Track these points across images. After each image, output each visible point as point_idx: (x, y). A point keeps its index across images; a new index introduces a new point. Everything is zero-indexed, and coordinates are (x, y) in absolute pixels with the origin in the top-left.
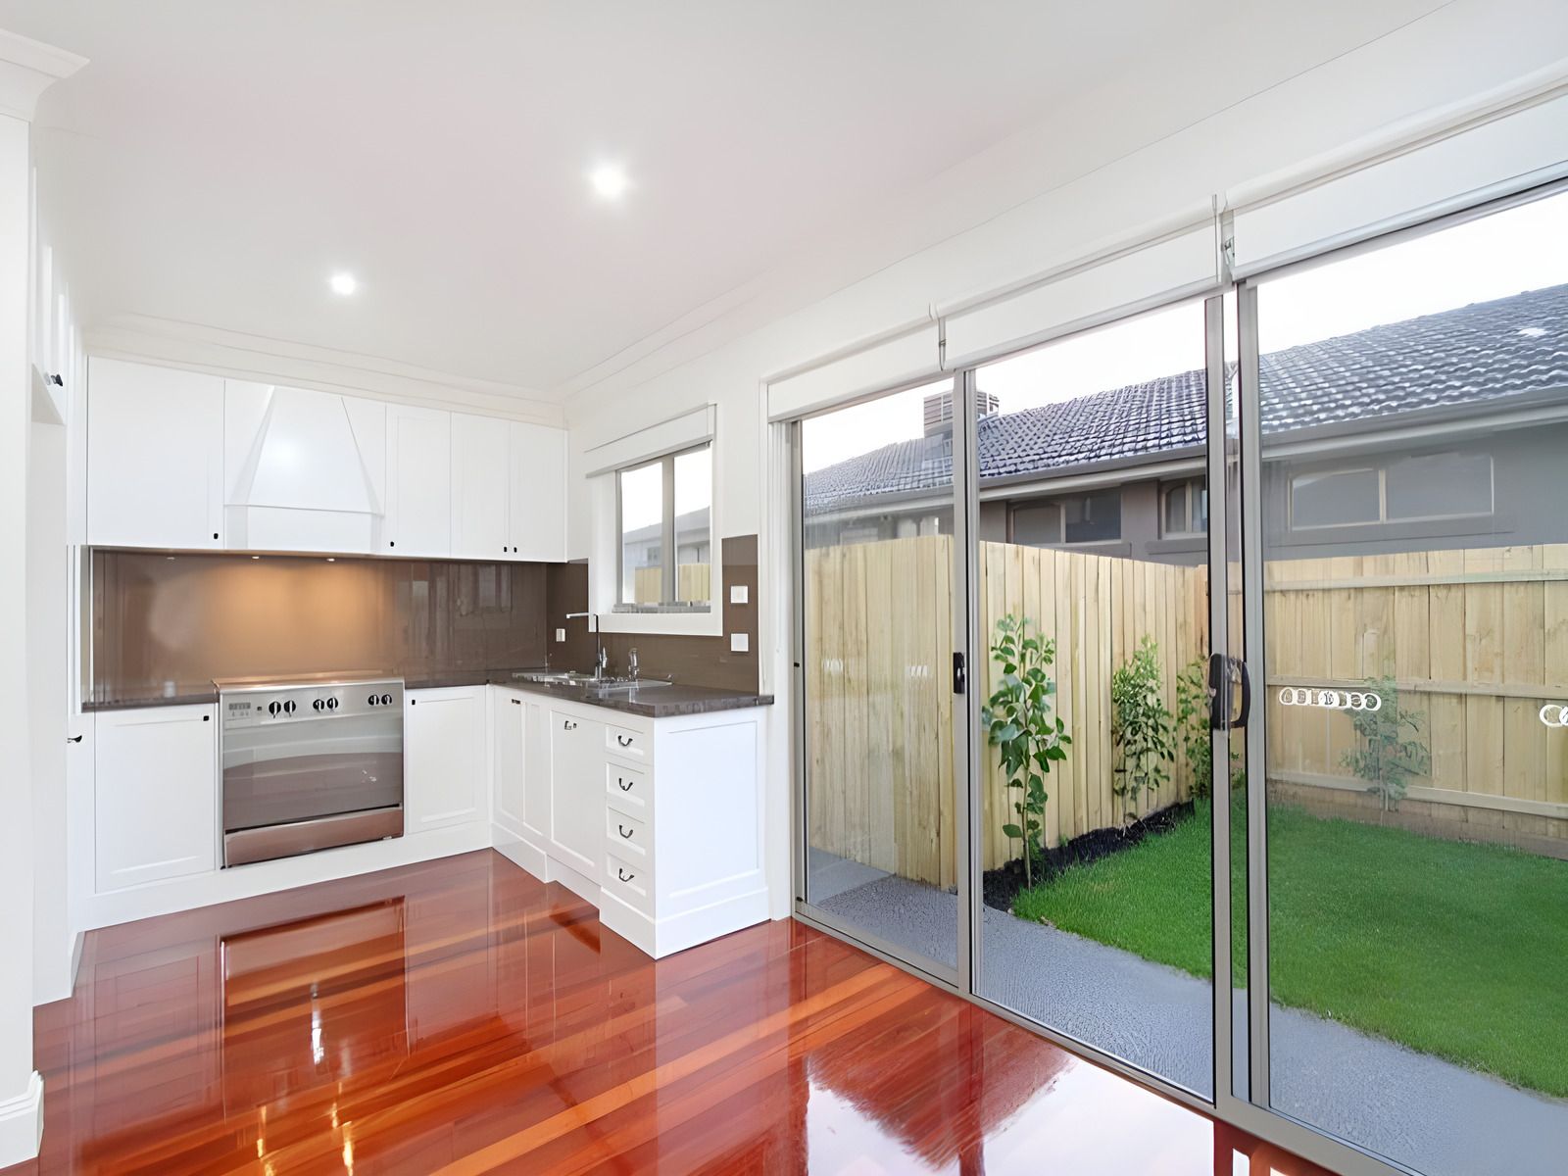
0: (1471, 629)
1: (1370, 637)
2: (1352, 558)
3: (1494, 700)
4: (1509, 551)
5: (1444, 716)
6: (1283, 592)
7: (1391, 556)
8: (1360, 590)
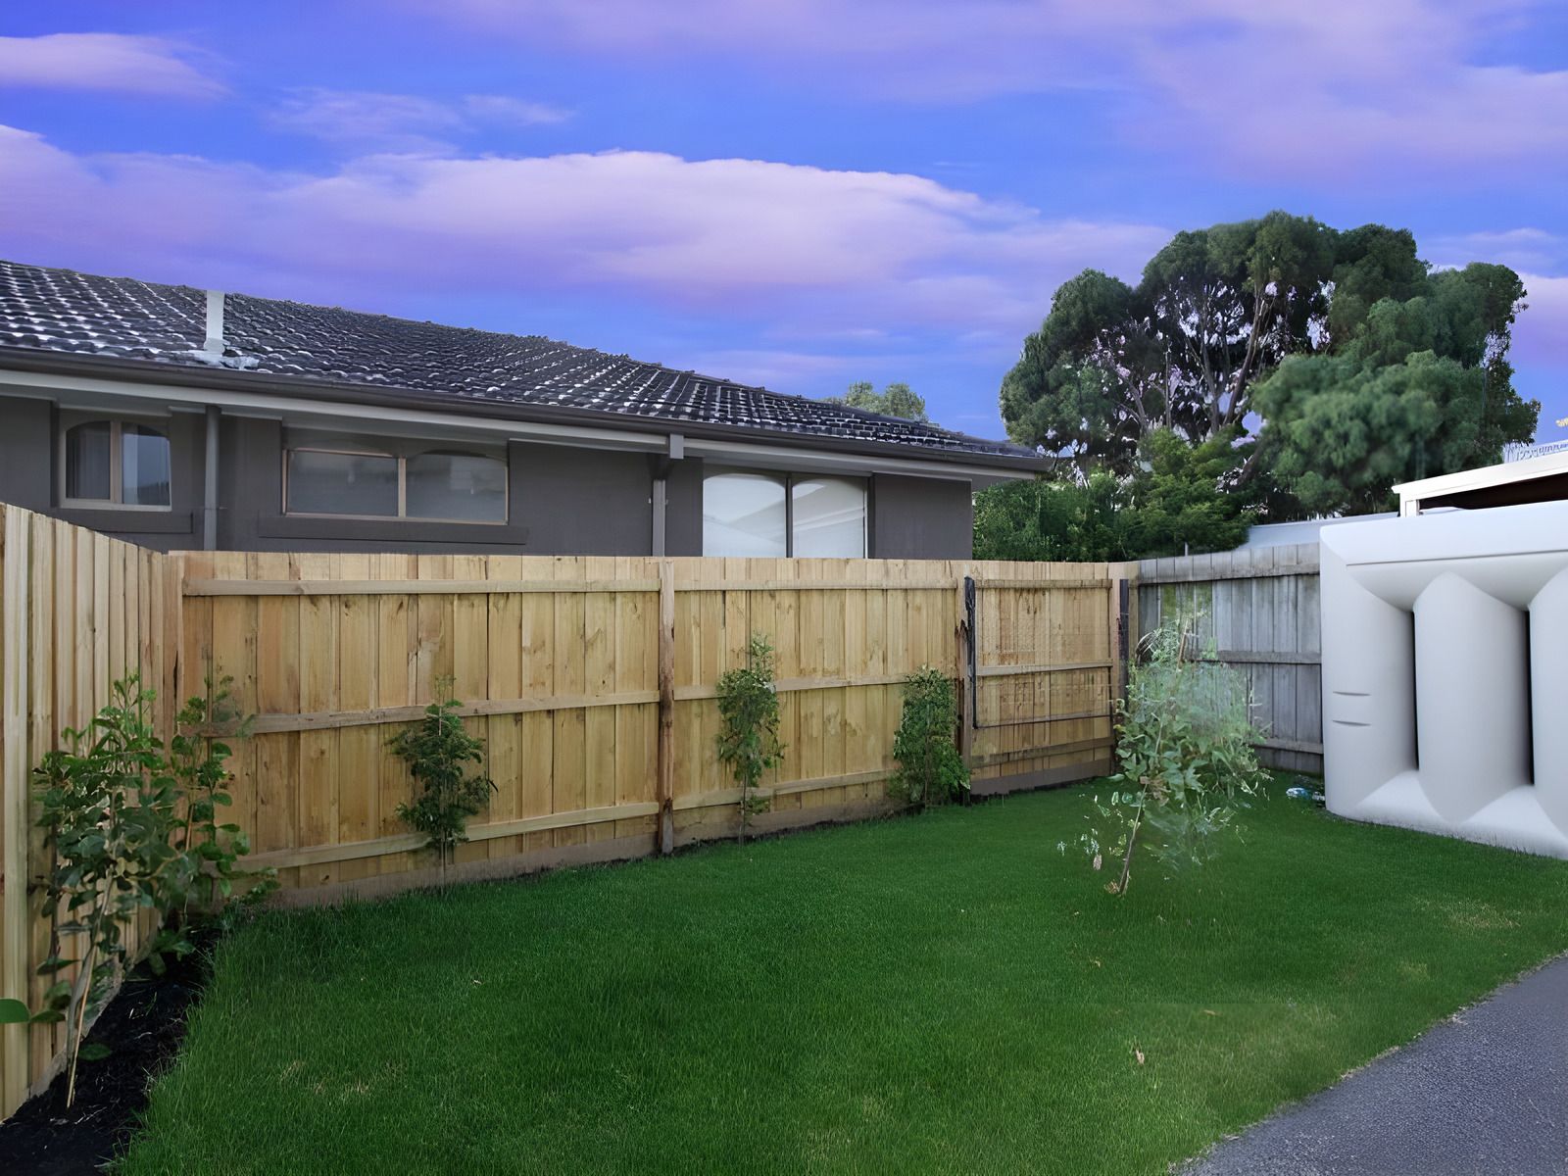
0: (526, 643)
1: (425, 657)
2: (405, 556)
3: (545, 715)
4: (559, 559)
5: (500, 741)
6: (313, 598)
7: (449, 557)
8: (415, 596)
